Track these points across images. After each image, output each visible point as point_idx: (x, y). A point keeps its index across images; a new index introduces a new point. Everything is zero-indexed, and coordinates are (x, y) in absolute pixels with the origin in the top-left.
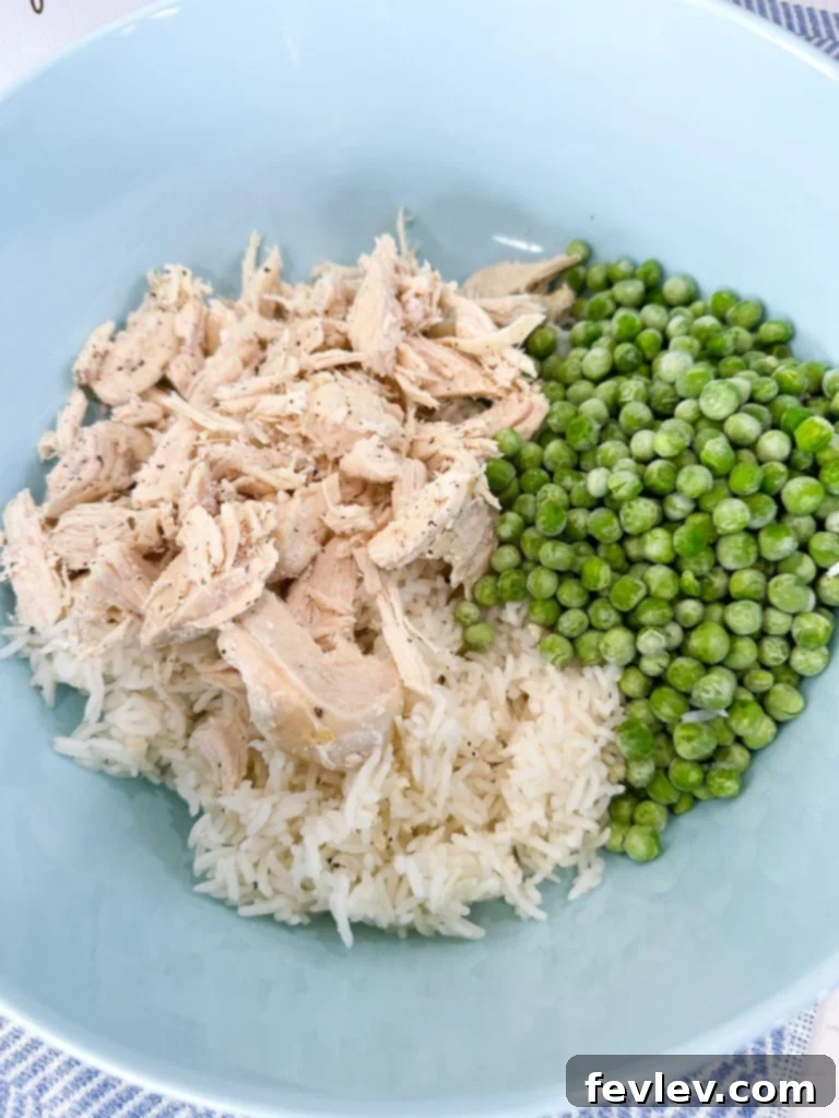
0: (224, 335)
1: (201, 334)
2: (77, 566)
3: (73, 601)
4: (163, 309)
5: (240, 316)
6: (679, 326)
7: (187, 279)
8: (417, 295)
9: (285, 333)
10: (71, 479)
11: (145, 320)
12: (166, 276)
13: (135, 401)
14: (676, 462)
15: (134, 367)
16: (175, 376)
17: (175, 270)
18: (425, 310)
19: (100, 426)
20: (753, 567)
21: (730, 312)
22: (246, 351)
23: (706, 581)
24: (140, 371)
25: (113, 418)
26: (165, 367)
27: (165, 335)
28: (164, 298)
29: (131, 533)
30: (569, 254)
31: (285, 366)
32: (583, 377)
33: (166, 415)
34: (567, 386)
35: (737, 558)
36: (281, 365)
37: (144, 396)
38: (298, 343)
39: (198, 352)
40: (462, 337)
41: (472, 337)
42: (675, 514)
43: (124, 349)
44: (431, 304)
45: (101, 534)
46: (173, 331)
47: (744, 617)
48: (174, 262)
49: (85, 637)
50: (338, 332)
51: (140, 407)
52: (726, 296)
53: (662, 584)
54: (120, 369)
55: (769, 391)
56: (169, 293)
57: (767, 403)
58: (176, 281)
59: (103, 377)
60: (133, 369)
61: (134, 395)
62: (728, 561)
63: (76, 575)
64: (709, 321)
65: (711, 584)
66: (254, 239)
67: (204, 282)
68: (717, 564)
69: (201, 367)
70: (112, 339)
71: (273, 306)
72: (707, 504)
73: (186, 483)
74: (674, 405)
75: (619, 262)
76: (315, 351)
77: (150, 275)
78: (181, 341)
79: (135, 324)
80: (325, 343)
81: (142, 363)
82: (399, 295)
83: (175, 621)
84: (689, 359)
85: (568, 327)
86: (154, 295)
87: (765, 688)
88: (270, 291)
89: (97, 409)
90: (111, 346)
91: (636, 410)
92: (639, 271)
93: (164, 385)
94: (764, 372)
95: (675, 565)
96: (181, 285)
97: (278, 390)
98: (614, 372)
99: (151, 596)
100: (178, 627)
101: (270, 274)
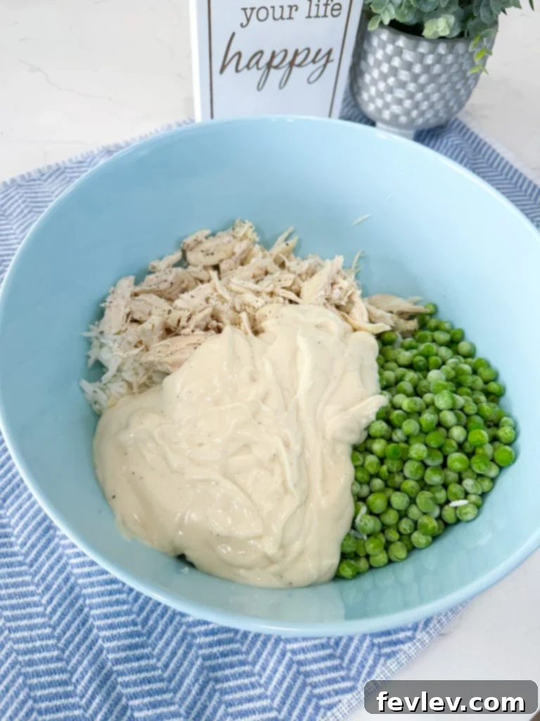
0: (253, 261)
1: (244, 256)
2: (136, 317)
3: (126, 330)
4: (234, 237)
5: (264, 257)
6: (453, 363)
7: (251, 231)
8: (341, 288)
9: (278, 273)
10: (155, 285)
11: (225, 238)
12: (243, 224)
13: (200, 268)
14: (408, 415)
15: (209, 253)
16: (223, 267)
17: (248, 224)
18: (340, 296)
19: (180, 270)
20: (417, 481)
21: (481, 370)
22: (258, 272)
23: (392, 475)
24: (210, 257)
25: (187, 270)
26: (221, 261)
27: (229, 247)
28: (237, 232)
29: (166, 316)
30: (426, 307)
31: (268, 286)
32: (396, 361)
33: (209, 281)
34: (387, 361)
35: (411, 472)
36: (266, 285)
37: (205, 268)
38: (280, 281)
39: (239, 262)
40: (351, 317)
41: (355, 320)
42: (395, 438)
43: (208, 245)
44: (345, 295)
45: (154, 311)
46: (233, 247)
47: (399, 500)
48: (250, 221)
49: (122, 347)
50: (299, 285)
51: (201, 271)
52: (483, 361)
53: (371, 464)
54: (202, 251)
55: (471, 410)
56: (241, 232)
57: (468, 416)
58: (245, 229)
59: (193, 251)
60: (208, 255)
61: (202, 265)
62: (407, 472)
63: (134, 321)
64: (467, 368)
65: (394, 478)
66: (291, 229)
67: (258, 235)
68: (402, 471)
69: (236, 268)
70: (207, 238)
71: (281, 261)
72: (412, 441)
73: (200, 311)
74: (426, 393)
75: (446, 322)
76: (284, 288)
77: (238, 221)
78: (233, 254)
79: (219, 237)
80: (291, 287)
81: (212, 254)
82: (333, 284)
83: (162, 360)
84: (444, 377)
85: (404, 338)
86: (234, 229)
87: (392, 540)
88: (284, 254)
89: (183, 262)
90: (204, 240)
91: (406, 385)
92: (452, 331)
93: (216, 267)
94: (477, 402)
95: (382, 460)
96: (247, 231)
97: (258, 293)
98: (410, 366)
99: (158, 344)
100: (161, 363)
101: (288, 247)
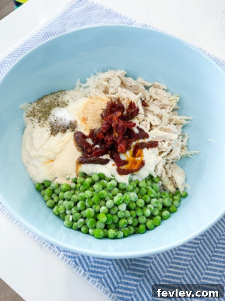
0: (163, 110)
4: (169, 97)
5: (168, 113)
7: (175, 101)
13: (149, 94)
15: (156, 93)
43: (161, 92)
46: (164, 100)
56: (173, 98)
59: (155, 88)
62: (80, 194)
66: (191, 118)
67: (176, 105)
70: (164, 89)
78: (162, 102)
79: (167, 94)
86: (172, 95)
88: (176, 120)
90: (162, 89)
101: (180, 121)
